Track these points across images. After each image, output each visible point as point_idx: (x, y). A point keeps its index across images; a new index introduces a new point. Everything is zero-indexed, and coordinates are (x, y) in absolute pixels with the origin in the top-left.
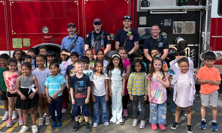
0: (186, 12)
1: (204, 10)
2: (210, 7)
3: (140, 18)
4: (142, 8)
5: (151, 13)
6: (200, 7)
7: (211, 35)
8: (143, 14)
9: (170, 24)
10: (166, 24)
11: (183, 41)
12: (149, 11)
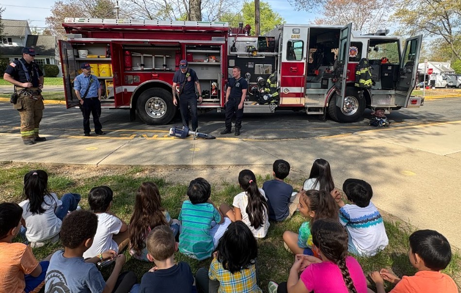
0: (264, 57)
1: (277, 56)
2: (281, 54)
3: (230, 60)
4: (231, 53)
5: (238, 57)
6: (275, 53)
7: (282, 75)
8: (232, 57)
9: (252, 66)
10: (249, 66)
11: (262, 80)
12: (237, 55)
